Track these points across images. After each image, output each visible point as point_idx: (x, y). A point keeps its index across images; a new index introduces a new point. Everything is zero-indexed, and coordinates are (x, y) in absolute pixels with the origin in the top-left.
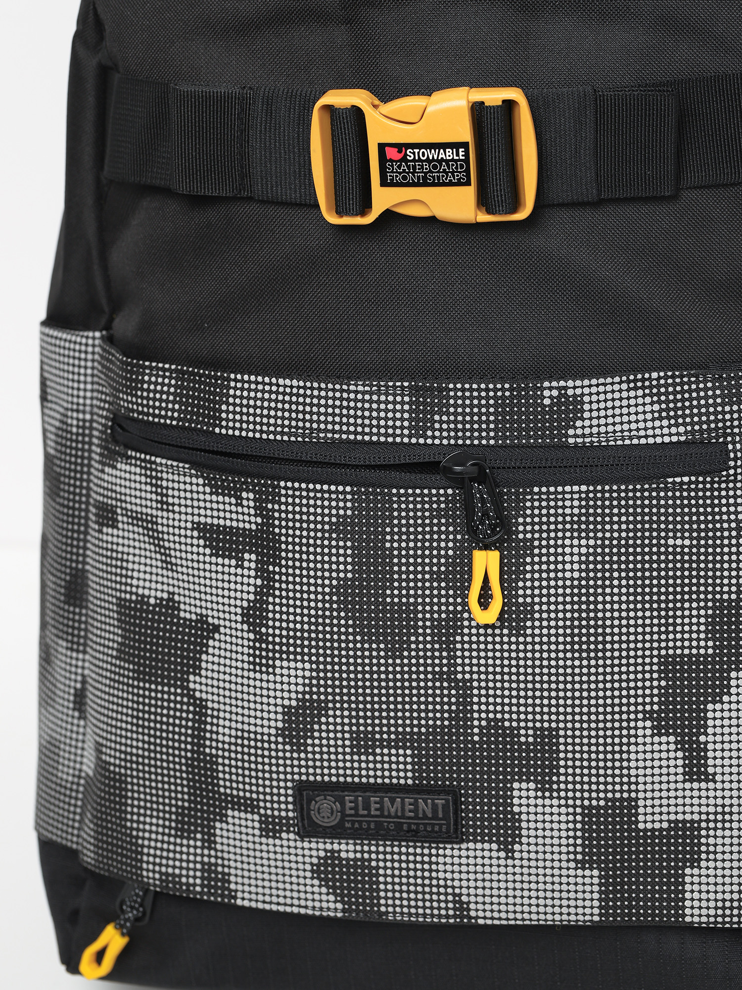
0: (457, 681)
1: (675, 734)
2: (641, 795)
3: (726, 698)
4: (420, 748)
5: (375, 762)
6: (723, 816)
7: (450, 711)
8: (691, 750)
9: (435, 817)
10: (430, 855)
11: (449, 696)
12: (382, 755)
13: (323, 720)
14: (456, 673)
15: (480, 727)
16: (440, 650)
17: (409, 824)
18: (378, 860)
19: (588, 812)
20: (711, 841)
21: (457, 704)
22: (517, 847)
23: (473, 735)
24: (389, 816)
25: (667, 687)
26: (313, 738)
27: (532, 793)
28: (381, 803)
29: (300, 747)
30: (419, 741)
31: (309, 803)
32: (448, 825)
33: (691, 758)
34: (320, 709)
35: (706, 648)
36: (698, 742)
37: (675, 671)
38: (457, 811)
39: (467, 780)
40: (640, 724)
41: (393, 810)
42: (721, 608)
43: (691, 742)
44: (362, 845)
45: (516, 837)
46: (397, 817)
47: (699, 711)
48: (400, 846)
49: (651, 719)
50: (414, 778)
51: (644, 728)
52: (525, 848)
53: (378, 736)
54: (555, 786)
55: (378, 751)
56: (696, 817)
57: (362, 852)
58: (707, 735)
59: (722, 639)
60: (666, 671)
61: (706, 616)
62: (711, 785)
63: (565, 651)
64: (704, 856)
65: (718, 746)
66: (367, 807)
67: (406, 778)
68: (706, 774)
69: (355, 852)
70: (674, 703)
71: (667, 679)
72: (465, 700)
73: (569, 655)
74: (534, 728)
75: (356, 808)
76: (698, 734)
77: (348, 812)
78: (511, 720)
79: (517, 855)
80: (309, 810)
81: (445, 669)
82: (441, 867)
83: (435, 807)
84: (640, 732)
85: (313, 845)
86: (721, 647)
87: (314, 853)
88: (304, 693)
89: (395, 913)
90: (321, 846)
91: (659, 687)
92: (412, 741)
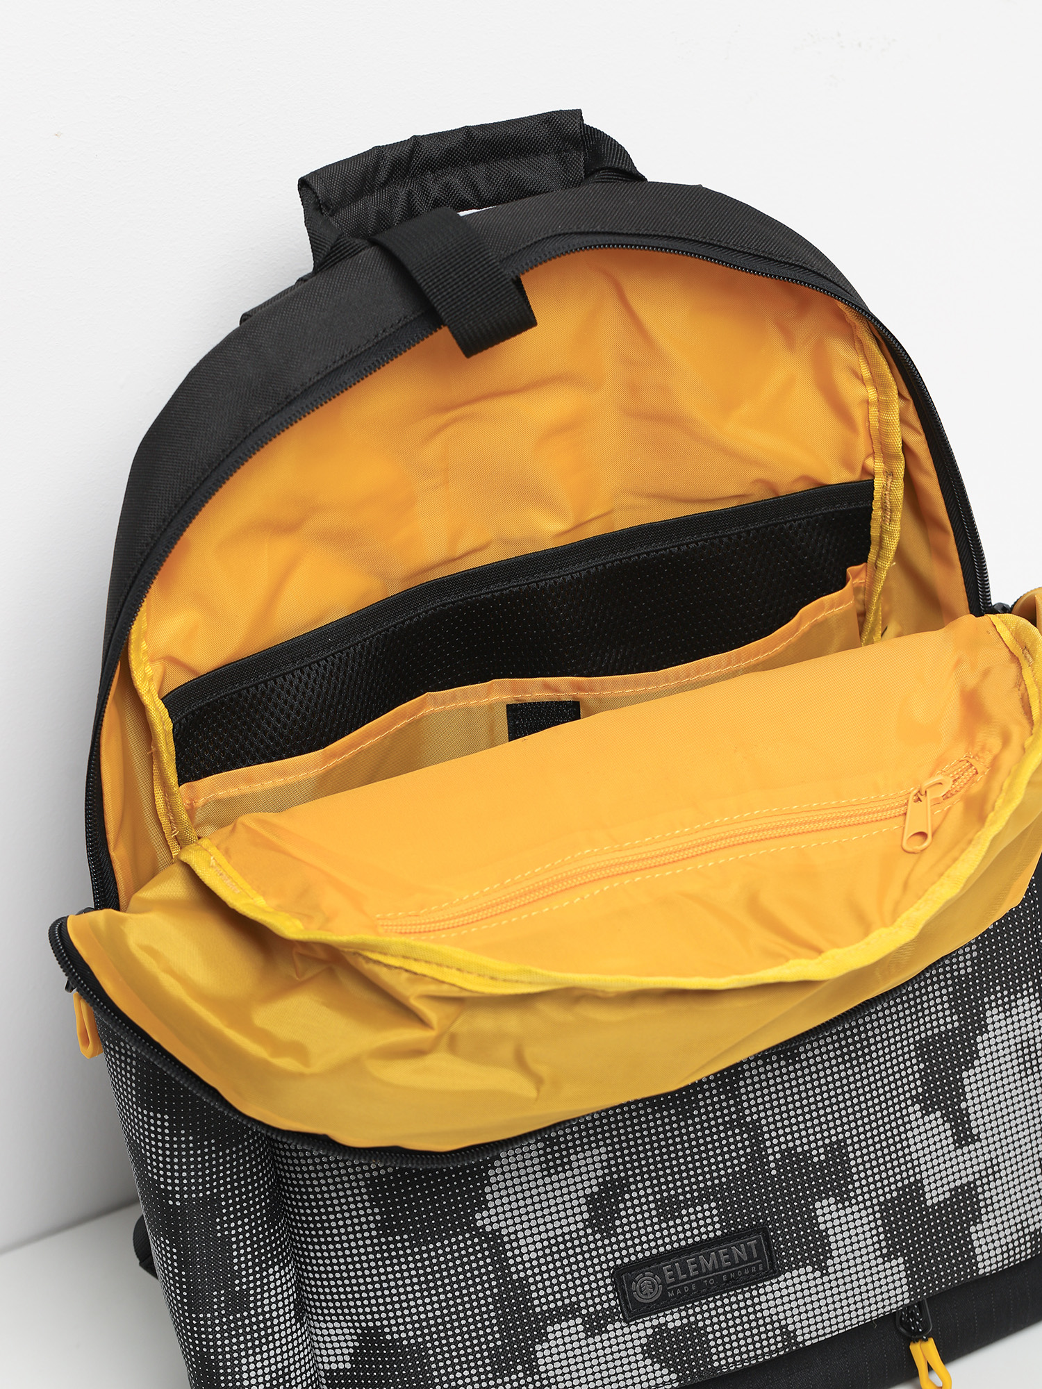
0: (747, 1124)
1: (940, 1109)
2: (924, 1175)
3: (976, 1063)
4: (723, 1198)
5: (683, 1224)
6: (993, 1169)
7: (745, 1155)
8: (956, 1119)
9: (751, 1259)
10: (752, 1298)
11: (742, 1141)
12: (688, 1215)
13: (627, 1196)
14: (745, 1116)
15: (775, 1161)
16: (727, 1100)
17: (728, 1274)
18: (704, 1319)
19: (885, 1207)
20: (987, 1194)
21: (751, 1146)
22: (829, 1262)
23: (770, 1170)
24: (708, 1272)
25: (925, 1069)
26: (620, 1218)
27: (833, 1208)
28: (697, 1262)
29: (609, 1232)
30: (722, 1191)
31: (629, 1284)
32: (764, 1263)
33: (957, 1126)
34: (621, 1186)
35: (952, 1022)
36: (960, 1110)
37: (929, 1052)
38: (769, 1247)
39: (771, 1214)
40: (911, 1110)
41: (710, 1266)
42: (960, 984)
43: (954, 1112)
44: (686, 1310)
45: (827, 1253)
46: (715, 1271)
47: (956, 1081)
48: (722, 1299)
49: (919, 1102)
50: (721, 1229)
51: (915, 1112)
52: (837, 1260)
53: (681, 1198)
54: (852, 1194)
55: (684, 1212)
56: (971, 1178)
57: (688, 1317)
58: (966, 1100)
59: (965, 1011)
60: (922, 1055)
61: (948, 994)
62: (978, 1145)
63: (838, 1065)
64: (983, 1211)
65: (978, 1108)
66: (685, 1270)
67: (714, 1230)
68: (972, 1136)
69: (681, 1318)
70: (934, 1081)
71: (924, 1061)
72: (757, 1140)
73: (842, 1067)
74: (824, 1146)
75: (675, 1275)
76: (960, 1102)
77: (670, 1281)
78: (802, 1145)
79: (831, 1270)
80: (631, 1292)
81: (734, 1116)
82: (764, 1306)
83: (748, 1249)
84: (912, 1117)
85: (641, 1326)
86: (965, 1018)
87: (642, 1334)
88: (604, 1176)
89: (727, 1364)
90: (648, 1324)
91: (919, 1071)
92: (714, 1193)
